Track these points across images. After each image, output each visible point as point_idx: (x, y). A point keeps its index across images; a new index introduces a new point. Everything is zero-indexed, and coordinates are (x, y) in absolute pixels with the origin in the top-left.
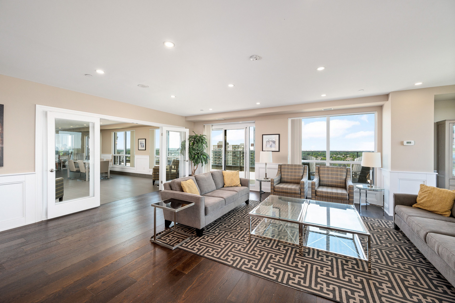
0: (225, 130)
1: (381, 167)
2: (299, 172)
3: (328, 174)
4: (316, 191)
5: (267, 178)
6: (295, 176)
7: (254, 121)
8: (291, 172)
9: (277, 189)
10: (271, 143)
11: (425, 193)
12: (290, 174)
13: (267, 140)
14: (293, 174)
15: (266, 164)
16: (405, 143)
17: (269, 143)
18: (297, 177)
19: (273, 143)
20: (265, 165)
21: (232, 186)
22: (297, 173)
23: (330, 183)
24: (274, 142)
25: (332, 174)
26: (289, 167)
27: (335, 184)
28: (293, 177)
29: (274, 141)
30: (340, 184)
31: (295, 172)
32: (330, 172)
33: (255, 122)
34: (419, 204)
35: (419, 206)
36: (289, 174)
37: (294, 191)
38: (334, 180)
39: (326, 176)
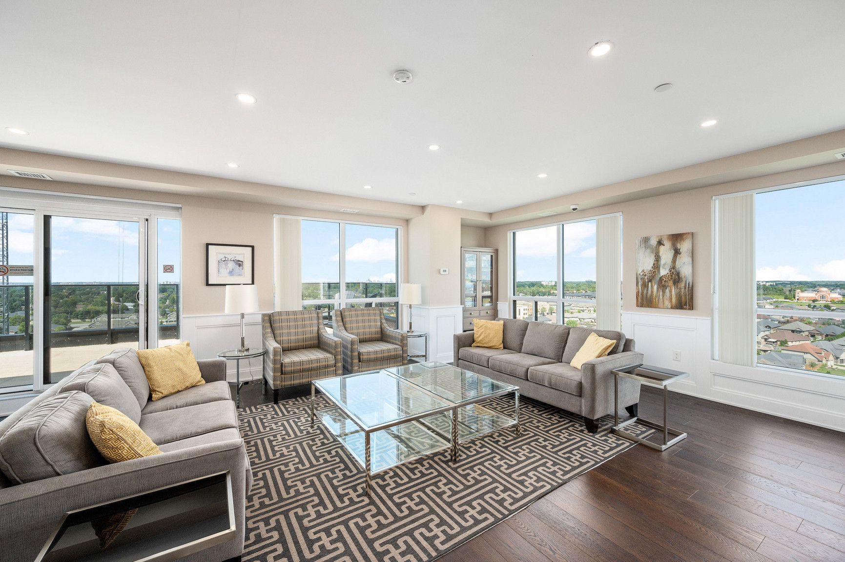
0: (45, 216)
1: (420, 303)
2: (311, 325)
3: (357, 322)
4: (359, 354)
5: (246, 348)
6: (304, 333)
7: (180, 206)
8: (296, 327)
9: (288, 366)
10: (231, 265)
11: (481, 328)
12: (295, 330)
13: (222, 257)
14: (300, 330)
15: (243, 316)
16: (442, 272)
17: (227, 264)
18: (309, 336)
19: (237, 266)
20: (240, 317)
21: (179, 391)
22: (307, 327)
23: (367, 336)
24: (239, 263)
25: (363, 321)
26: (291, 317)
27: (369, 336)
28: (300, 337)
29: (239, 261)
30: (374, 336)
31: (304, 326)
32: (360, 318)
33: (178, 209)
34: (478, 342)
35: (479, 345)
36: (291, 331)
37: (324, 363)
38: (366, 330)
39: (355, 325)
